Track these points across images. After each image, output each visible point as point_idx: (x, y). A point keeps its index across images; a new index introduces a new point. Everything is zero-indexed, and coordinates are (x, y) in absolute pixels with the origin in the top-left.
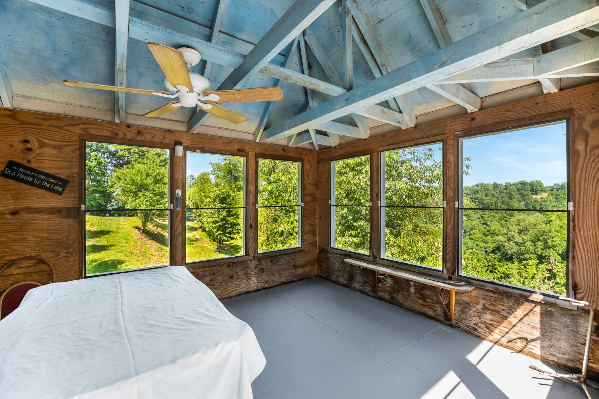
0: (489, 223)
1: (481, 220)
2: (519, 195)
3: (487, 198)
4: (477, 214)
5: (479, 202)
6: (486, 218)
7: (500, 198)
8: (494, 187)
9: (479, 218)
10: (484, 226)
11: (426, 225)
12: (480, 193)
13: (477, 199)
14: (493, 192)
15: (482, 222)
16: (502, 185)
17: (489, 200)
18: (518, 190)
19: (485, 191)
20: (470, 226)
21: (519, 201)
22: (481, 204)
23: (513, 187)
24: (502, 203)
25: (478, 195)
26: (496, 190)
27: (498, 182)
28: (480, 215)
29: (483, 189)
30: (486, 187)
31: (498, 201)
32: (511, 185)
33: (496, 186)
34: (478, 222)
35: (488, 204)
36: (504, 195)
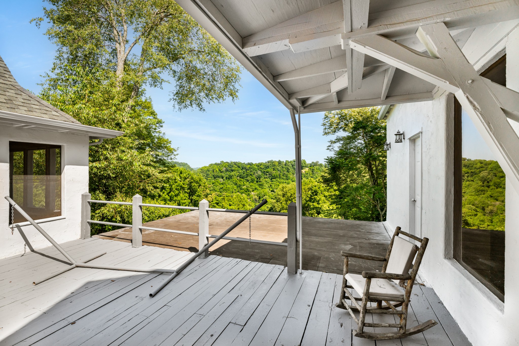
0: (275, 190)
1: (270, 188)
2: (293, 170)
3: (274, 172)
4: (268, 184)
5: (269, 174)
6: (273, 186)
7: (282, 172)
8: (279, 164)
9: (269, 187)
10: (272, 192)
11: (232, 194)
12: (270, 168)
13: (268, 173)
14: (278, 167)
15: (271, 190)
16: (283, 162)
17: (276, 173)
18: (293, 166)
19: (273, 166)
20: (263, 193)
21: (293, 174)
22: (271, 176)
23: (290, 163)
24: (283, 176)
25: (269, 170)
26: (280, 165)
27: (282, 160)
28: (269, 185)
29: (272, 165)
30: (274, 164)
31: (281, 174)
32: (289, 162)
33: (280, 162)
34: (268, 190)
35: (275, 176)
36: (284, 169)
